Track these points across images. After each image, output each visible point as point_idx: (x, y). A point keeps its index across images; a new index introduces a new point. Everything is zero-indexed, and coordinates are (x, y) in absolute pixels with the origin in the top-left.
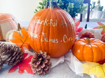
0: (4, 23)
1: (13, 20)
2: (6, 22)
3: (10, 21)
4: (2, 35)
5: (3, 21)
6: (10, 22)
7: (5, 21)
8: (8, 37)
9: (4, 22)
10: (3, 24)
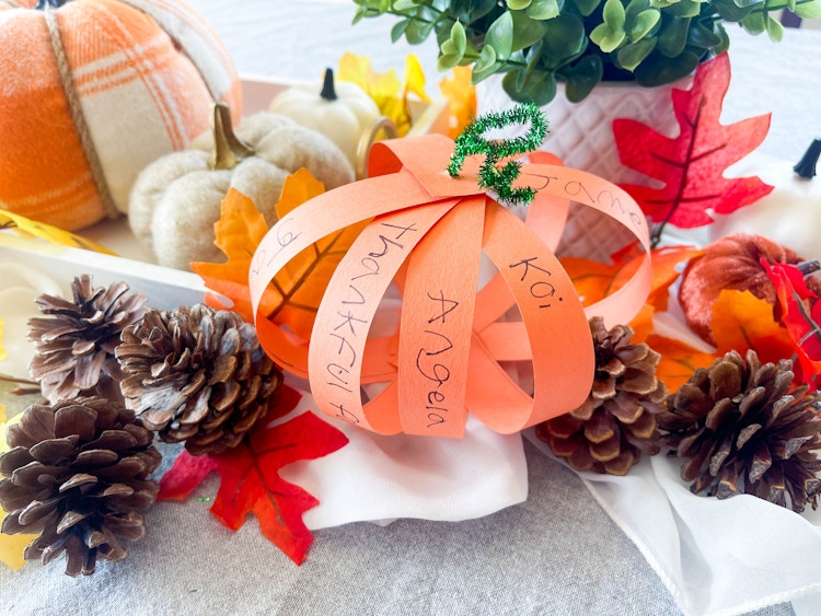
0: (106, 87)
1: (178, 46)
2: (125, 81)
3: (157, 67)
4: (106, 186)
5: (100, 74)
6: (157, 77)
7: (116, 69)
8: (150, 215)
9: (105, 80)
10: (101, 95)
